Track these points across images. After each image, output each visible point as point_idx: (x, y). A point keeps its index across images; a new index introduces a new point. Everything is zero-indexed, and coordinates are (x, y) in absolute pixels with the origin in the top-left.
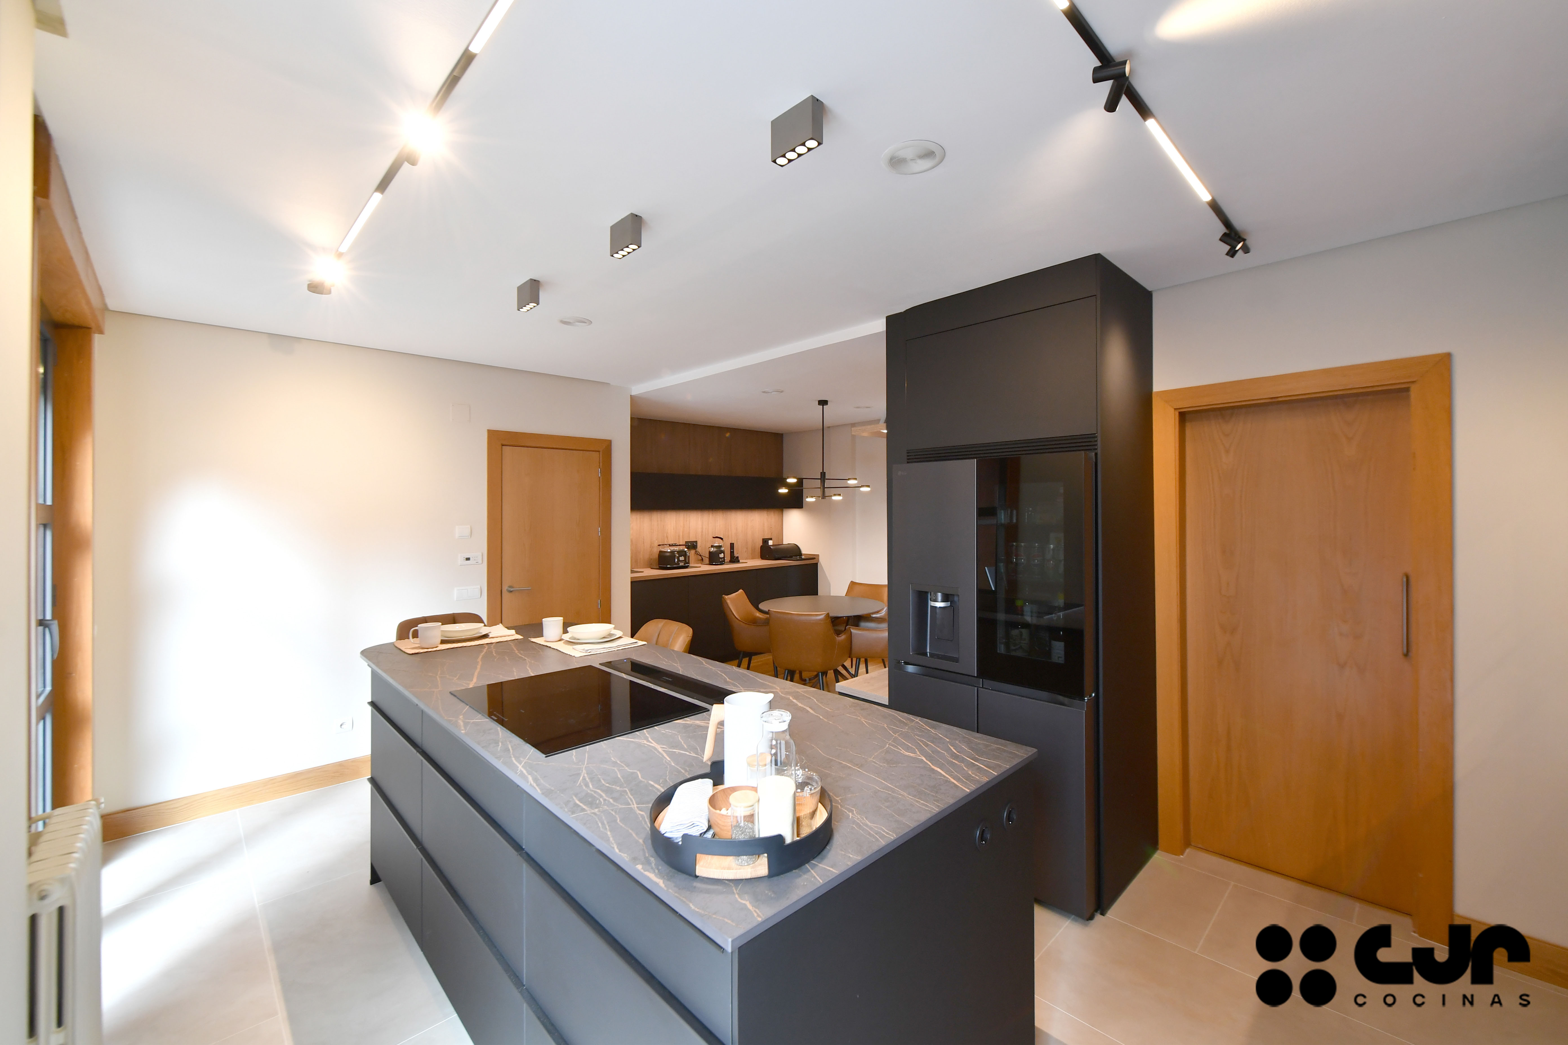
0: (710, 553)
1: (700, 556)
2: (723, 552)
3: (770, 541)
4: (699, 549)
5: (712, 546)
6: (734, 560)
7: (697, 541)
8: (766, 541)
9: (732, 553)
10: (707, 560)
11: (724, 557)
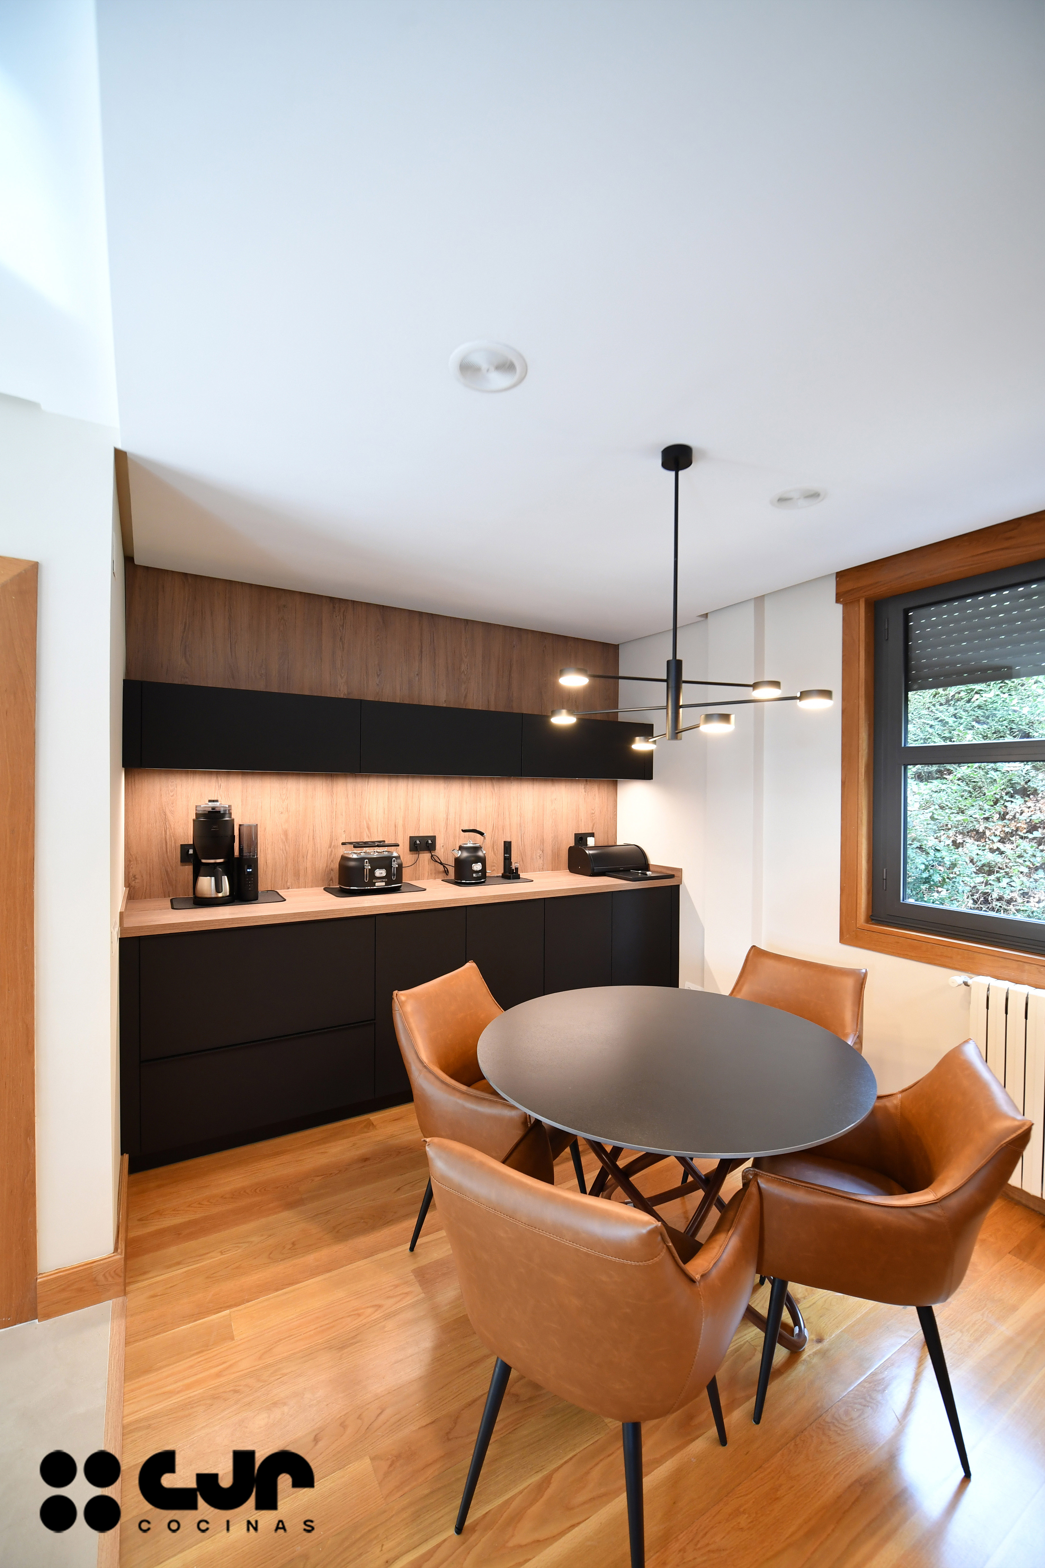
0: (458, 861)
1: (441, 863)
2: (482, 860)
3: (589, 839)
4: (440, 851)
5: (461, 848)
6: (510, 874)
7: (435, 837)
8: (581, 839)
9: (507, 860)
10: (452, 875)
11: (484, 870)
